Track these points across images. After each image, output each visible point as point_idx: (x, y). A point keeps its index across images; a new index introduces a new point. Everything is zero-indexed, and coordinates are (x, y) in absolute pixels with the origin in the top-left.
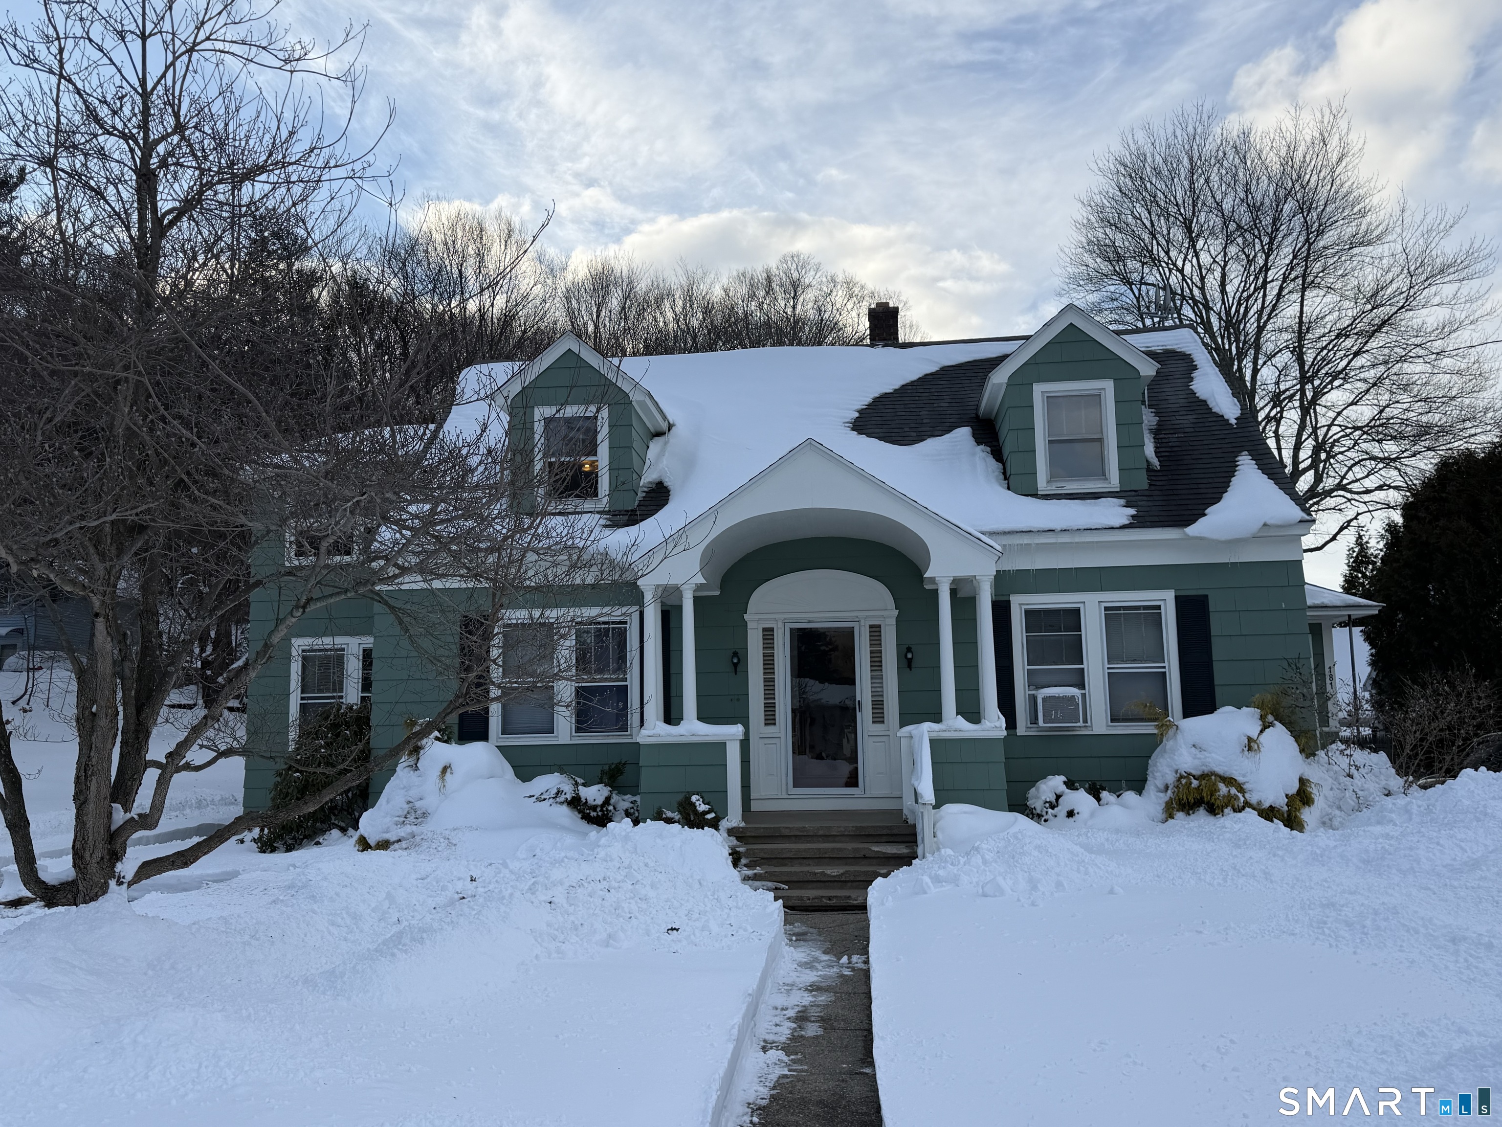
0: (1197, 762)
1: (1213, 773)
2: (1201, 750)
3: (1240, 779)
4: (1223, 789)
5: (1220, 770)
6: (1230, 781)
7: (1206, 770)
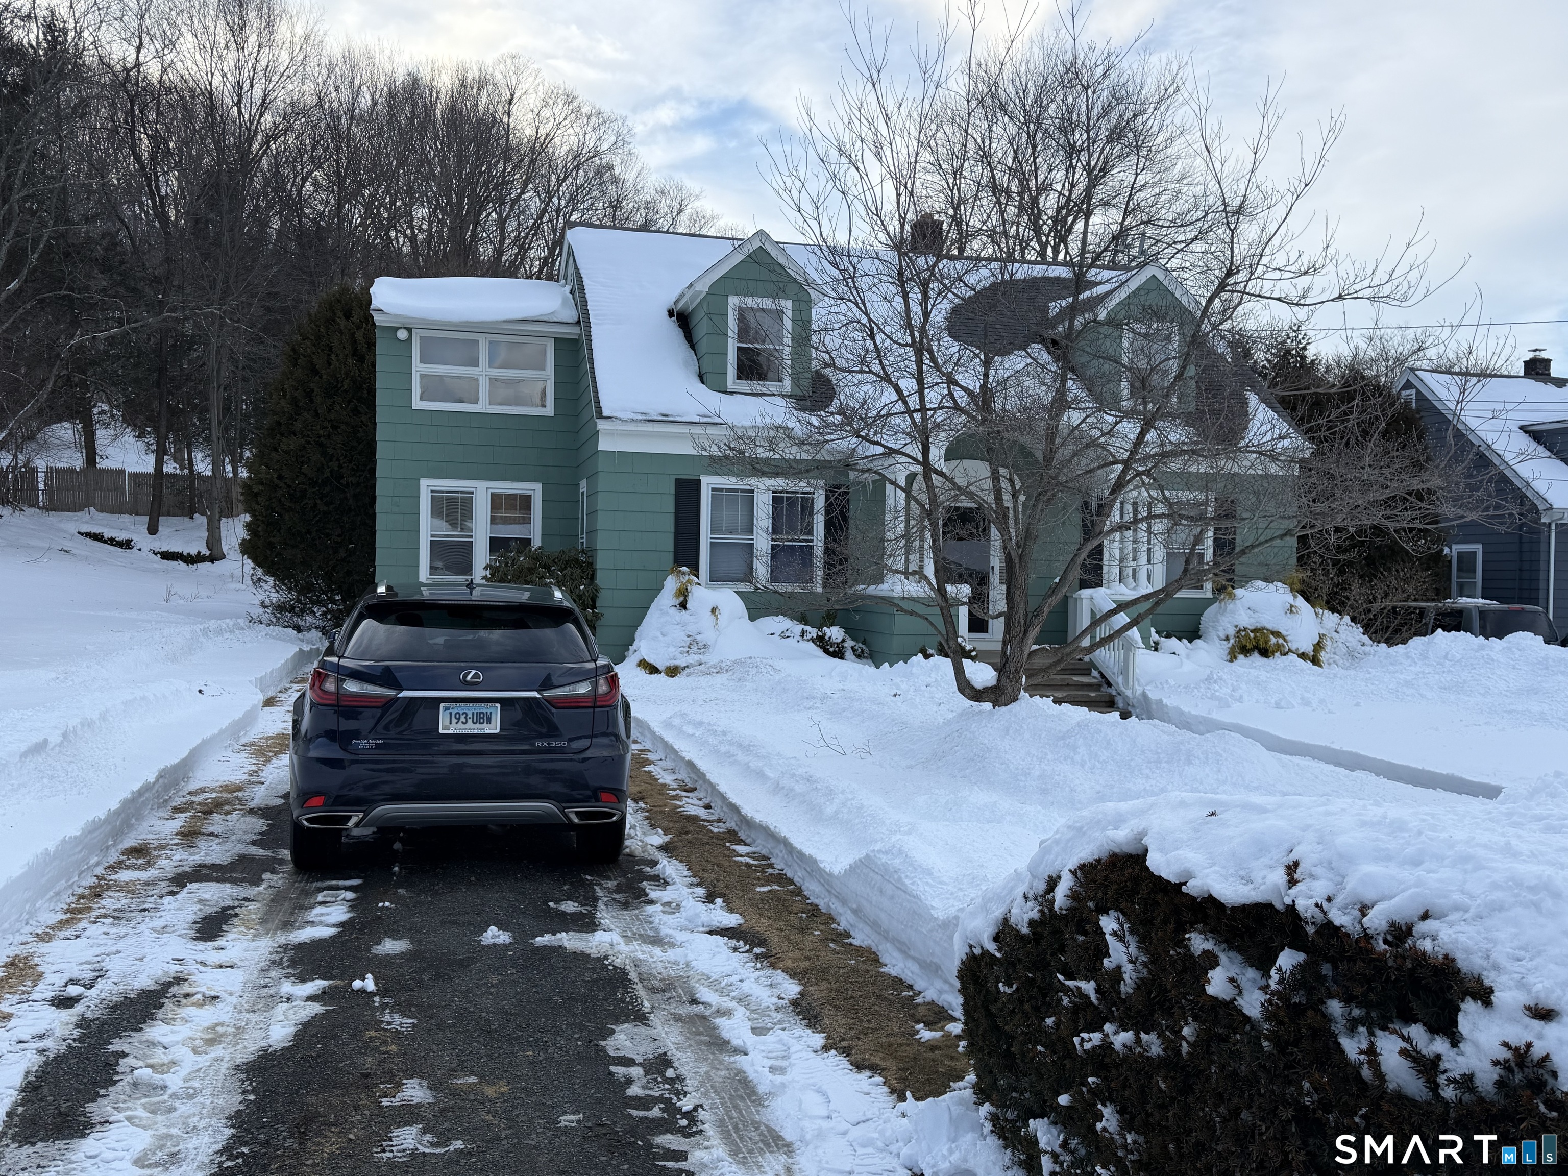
0: (1252, 620)
1: (1263, 628)
2: (1254, 611)
3: (1284, 633)
4: (1273, 640)
5: (1270, 626)
6: (1277, 634)
7: (1259, 626)
